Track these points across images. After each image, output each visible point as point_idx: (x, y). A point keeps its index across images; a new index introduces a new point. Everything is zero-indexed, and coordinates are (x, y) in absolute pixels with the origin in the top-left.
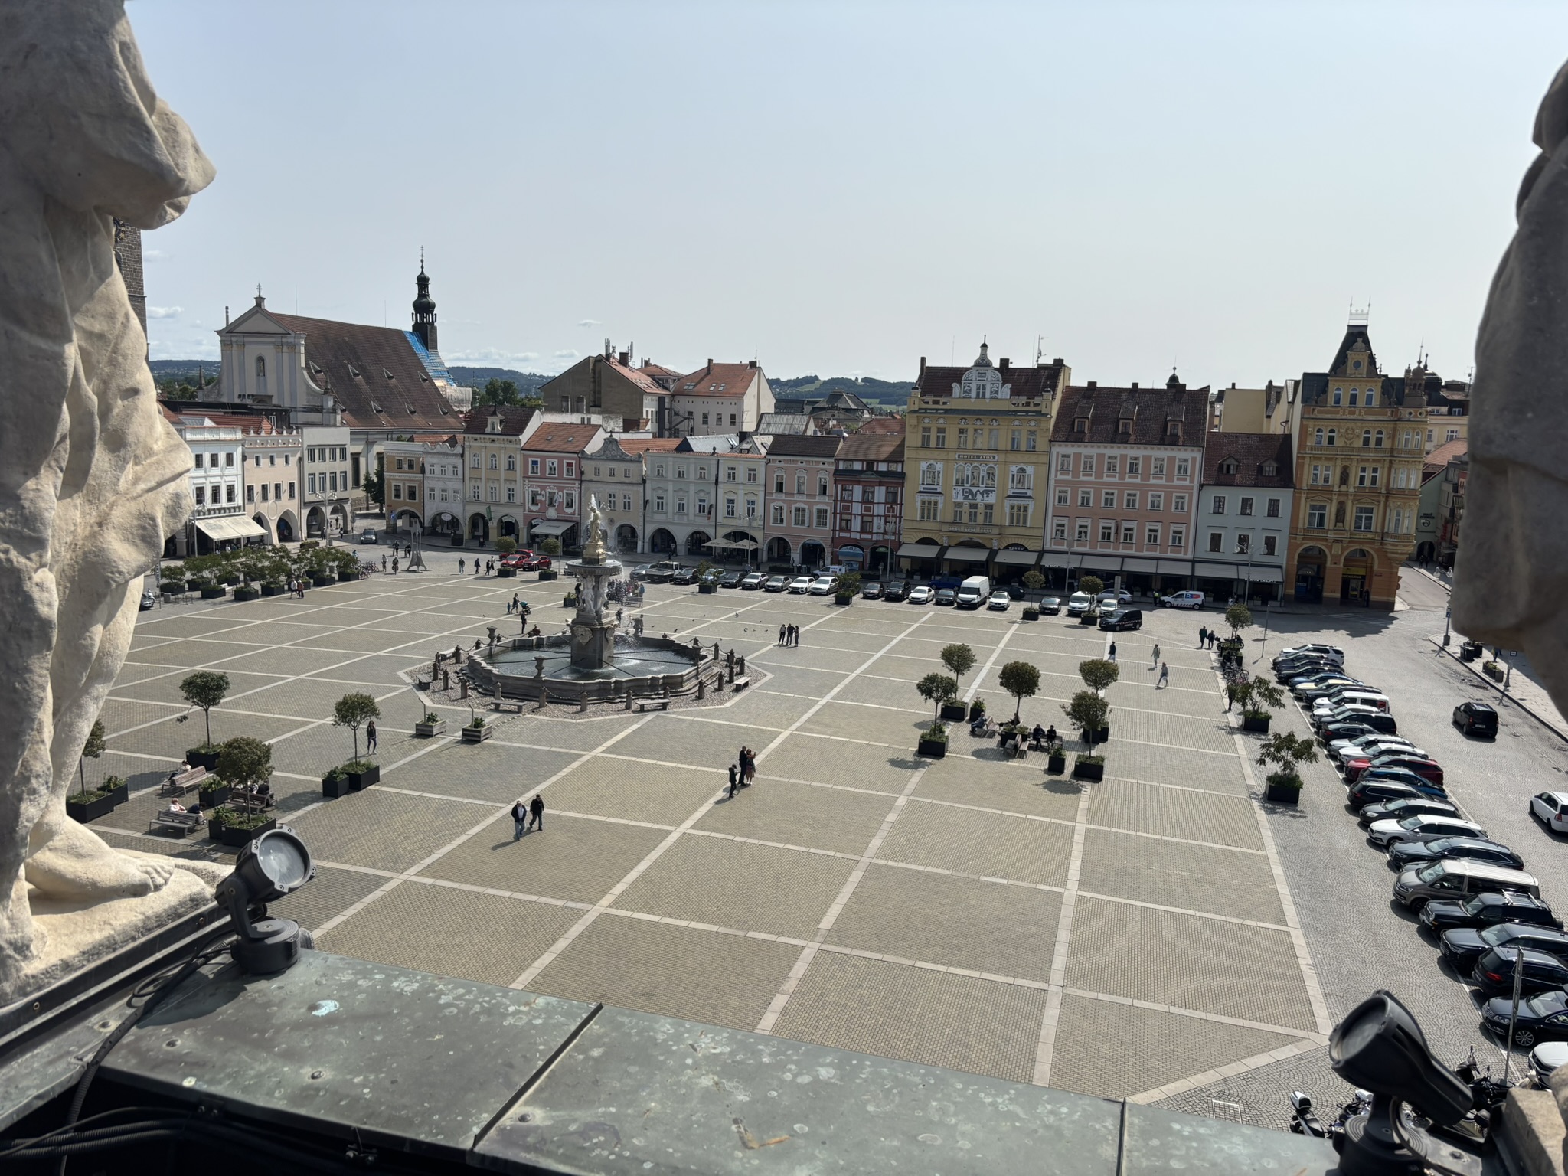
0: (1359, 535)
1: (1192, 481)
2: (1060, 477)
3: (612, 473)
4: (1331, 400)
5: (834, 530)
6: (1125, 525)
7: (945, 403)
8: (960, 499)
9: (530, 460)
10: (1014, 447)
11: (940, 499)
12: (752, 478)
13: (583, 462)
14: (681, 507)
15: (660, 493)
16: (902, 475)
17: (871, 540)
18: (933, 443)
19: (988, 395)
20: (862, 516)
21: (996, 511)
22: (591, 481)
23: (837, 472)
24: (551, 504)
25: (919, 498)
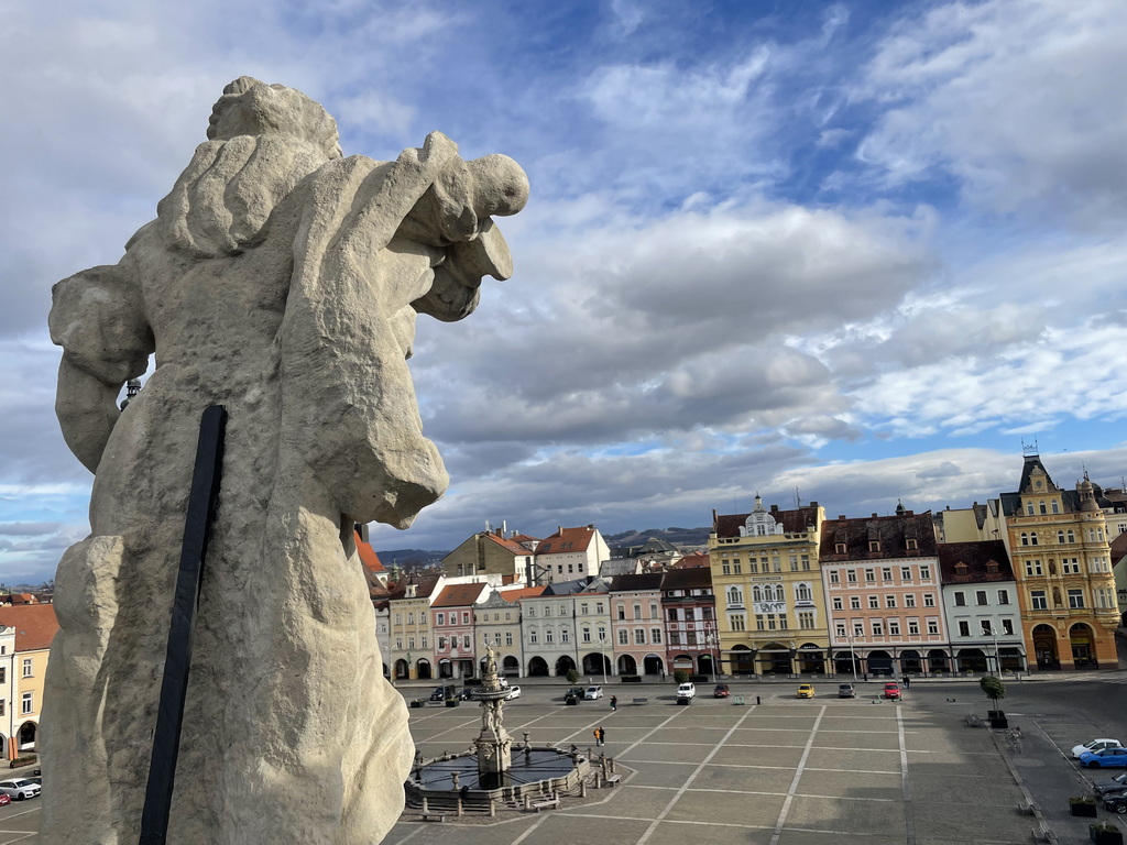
0: (1076, 612)
1: (935, 582)
2: (832, 588)
3: (497, 618)
4: (1027, 512)
5: (667, 645)
6: (890, 621)
7: (736, 541)
8: (760, 612)
9: (437, 614)
10: (795, 570)
11: (745, 613)
12: (601, 610)
13: (476, 612)
14: (550, 638)
15: (533, 629)
16: (713, 597)
17: (696, 650)
18: (732, 571)
19: (767, 533)
20: (688, 632)
21: (788, 619)
22: (482, 625)
23: (663, 600)
24: (454, 646)
25: (729, 614)
